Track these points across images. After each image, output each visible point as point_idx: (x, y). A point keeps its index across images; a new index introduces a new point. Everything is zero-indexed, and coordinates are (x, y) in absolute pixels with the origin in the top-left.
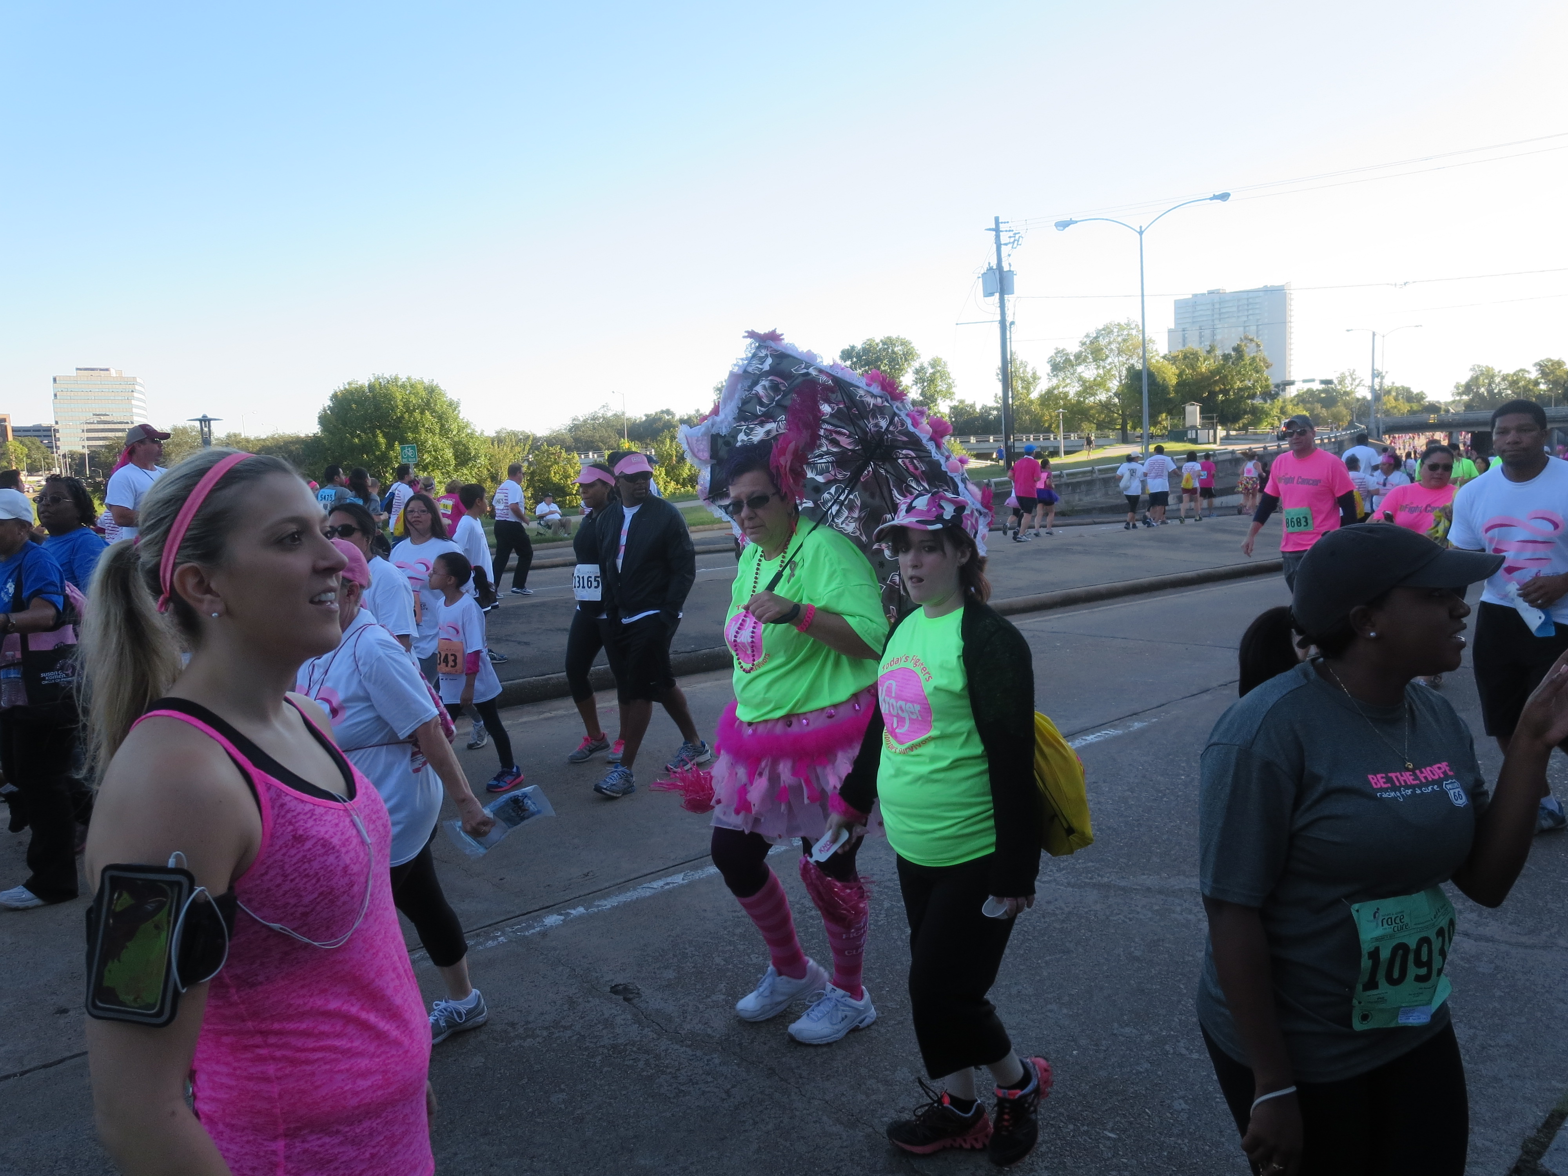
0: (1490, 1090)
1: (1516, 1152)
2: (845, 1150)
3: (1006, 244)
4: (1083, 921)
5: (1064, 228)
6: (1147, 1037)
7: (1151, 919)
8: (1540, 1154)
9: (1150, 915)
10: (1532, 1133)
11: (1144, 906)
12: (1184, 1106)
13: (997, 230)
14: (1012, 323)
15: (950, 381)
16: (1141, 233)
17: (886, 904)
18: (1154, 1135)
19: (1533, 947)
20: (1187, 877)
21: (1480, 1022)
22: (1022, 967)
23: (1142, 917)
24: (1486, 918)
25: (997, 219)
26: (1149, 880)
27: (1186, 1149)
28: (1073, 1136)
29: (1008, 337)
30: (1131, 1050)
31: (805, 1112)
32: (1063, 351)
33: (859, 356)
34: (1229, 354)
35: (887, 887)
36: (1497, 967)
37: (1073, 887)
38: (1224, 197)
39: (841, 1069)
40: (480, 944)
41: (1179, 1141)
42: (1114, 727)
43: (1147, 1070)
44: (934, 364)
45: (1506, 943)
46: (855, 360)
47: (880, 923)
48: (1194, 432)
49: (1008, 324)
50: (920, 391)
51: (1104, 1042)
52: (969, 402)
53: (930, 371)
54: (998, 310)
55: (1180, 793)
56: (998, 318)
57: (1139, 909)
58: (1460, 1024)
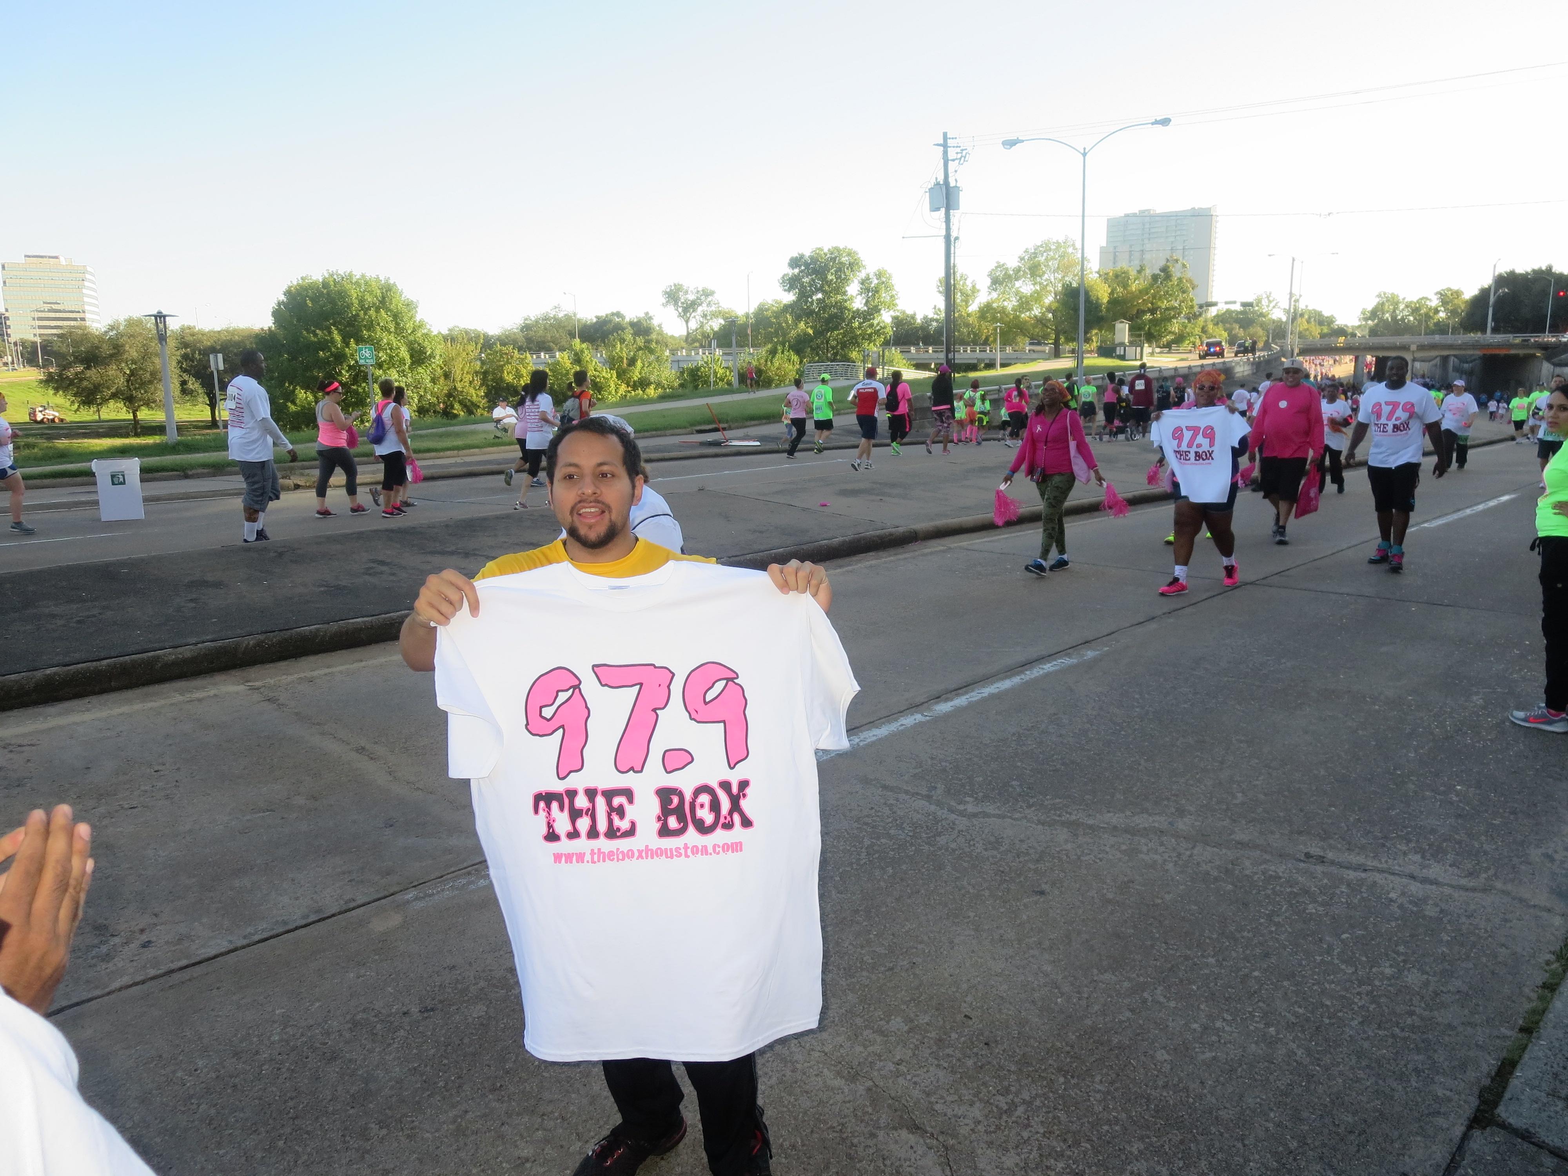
0: (1447, 1038)
1: (1474, 1102)
2: (848, 1105)
3: (953, 160)
4: (1056, 861)
5: (1011, 146)
6: (1126, 984)
7: (1120, 860)
8: (1496, 1104)
9: (1119, 855)
10: (1486, 1082)
11: (1113, 846)
12: (1166, 1057)
13: (945, 146)
14: (957, 238)
15: (894, 293)
16: (1084, 155)
17: (867, 842)
18: (1140, 1088)
19: (1474, 890)
20: (1150, 815)
21: (1431, 968)
22: (1002, 910)
23: (1111, 857)
24: (1429, 860)
25: (945, 135)
26: (1116, 819)
27: (1171, 1102)
28: (1065, 1089)
29: (952, 252)
30: (1111, 997)
31: (806, 1065)
32: (1003, 265)
33: (807, 265)
34: (1158, 275)
35: (866, 824)
36: (1442, 911)
37: (1043, 824)
38: (1165, 122)
39: (837, 1019)
40: (472, 882)
41: (1165, 1094)
42: (1069, 655)
43: (1128, 1019)
44: (879, 275)
45: (1448, 885)
46: (803, 268)
47: (862, 862)
48: (1122, 348)
49: (952, 239)
50: (864, 301)
51: (1086, 989)
52: (909, 312)
53: (876, 281)
54: (944, 225)
55: (1137, 727)
56: (943, 233)
57: (1108, 849)
58: (1412, 970)
